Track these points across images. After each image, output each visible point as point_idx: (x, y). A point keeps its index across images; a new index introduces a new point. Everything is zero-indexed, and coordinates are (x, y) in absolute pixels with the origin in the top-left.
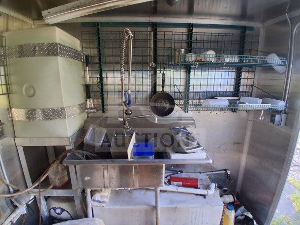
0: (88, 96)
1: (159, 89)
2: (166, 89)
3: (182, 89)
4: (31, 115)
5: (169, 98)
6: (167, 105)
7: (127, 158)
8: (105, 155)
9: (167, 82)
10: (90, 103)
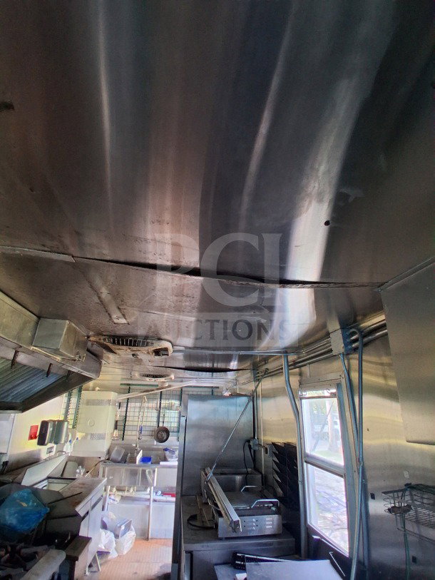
0: (116, 428)
1: (161, 425)
2: (165, 425)
3: (176, 425)
4: (84, 438)
5: (167, 431)
6: (164, 435)
7: (136, 463)
8: (124, 461)
9: (166, 419)
10: (116, 433)
